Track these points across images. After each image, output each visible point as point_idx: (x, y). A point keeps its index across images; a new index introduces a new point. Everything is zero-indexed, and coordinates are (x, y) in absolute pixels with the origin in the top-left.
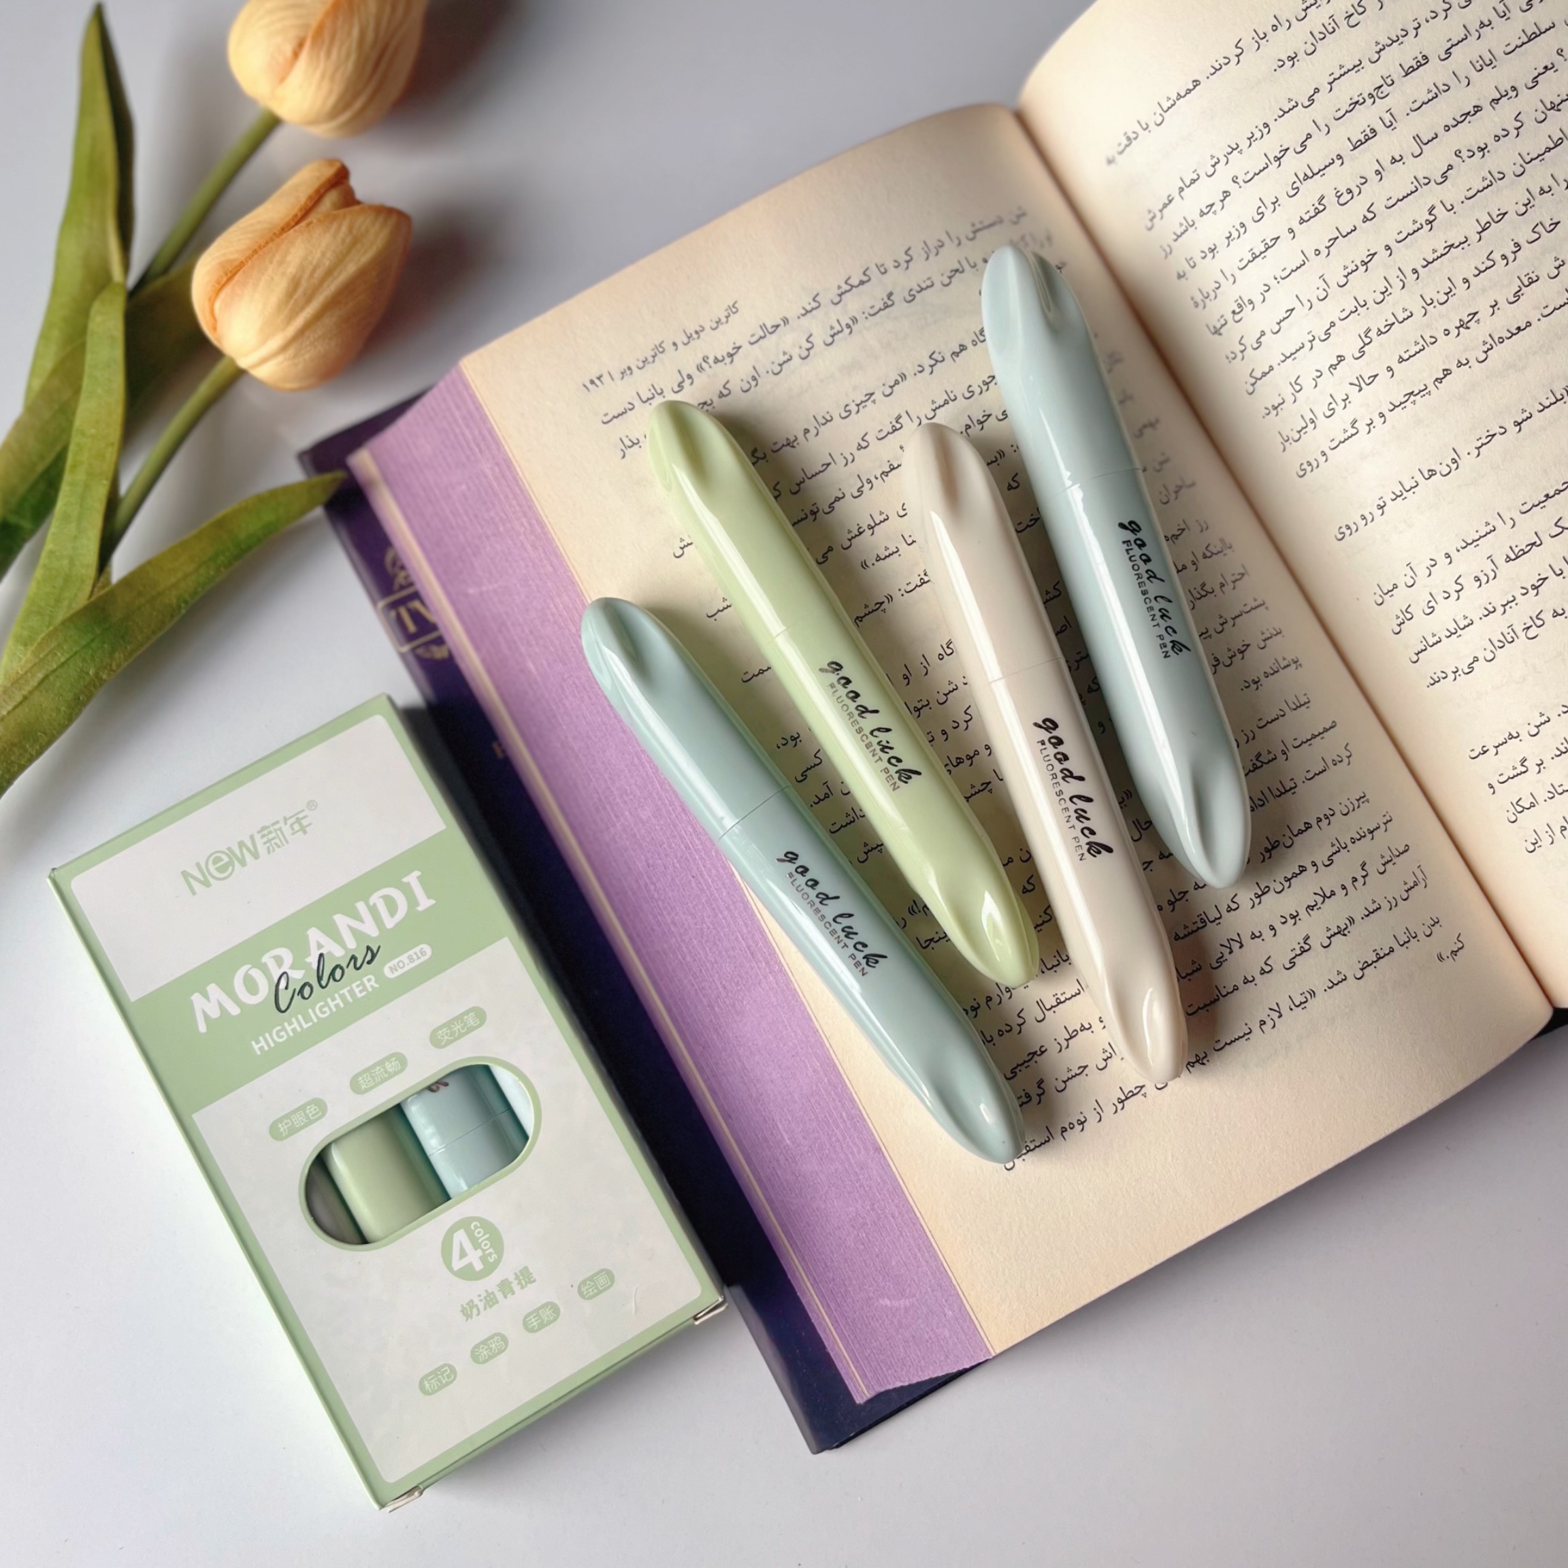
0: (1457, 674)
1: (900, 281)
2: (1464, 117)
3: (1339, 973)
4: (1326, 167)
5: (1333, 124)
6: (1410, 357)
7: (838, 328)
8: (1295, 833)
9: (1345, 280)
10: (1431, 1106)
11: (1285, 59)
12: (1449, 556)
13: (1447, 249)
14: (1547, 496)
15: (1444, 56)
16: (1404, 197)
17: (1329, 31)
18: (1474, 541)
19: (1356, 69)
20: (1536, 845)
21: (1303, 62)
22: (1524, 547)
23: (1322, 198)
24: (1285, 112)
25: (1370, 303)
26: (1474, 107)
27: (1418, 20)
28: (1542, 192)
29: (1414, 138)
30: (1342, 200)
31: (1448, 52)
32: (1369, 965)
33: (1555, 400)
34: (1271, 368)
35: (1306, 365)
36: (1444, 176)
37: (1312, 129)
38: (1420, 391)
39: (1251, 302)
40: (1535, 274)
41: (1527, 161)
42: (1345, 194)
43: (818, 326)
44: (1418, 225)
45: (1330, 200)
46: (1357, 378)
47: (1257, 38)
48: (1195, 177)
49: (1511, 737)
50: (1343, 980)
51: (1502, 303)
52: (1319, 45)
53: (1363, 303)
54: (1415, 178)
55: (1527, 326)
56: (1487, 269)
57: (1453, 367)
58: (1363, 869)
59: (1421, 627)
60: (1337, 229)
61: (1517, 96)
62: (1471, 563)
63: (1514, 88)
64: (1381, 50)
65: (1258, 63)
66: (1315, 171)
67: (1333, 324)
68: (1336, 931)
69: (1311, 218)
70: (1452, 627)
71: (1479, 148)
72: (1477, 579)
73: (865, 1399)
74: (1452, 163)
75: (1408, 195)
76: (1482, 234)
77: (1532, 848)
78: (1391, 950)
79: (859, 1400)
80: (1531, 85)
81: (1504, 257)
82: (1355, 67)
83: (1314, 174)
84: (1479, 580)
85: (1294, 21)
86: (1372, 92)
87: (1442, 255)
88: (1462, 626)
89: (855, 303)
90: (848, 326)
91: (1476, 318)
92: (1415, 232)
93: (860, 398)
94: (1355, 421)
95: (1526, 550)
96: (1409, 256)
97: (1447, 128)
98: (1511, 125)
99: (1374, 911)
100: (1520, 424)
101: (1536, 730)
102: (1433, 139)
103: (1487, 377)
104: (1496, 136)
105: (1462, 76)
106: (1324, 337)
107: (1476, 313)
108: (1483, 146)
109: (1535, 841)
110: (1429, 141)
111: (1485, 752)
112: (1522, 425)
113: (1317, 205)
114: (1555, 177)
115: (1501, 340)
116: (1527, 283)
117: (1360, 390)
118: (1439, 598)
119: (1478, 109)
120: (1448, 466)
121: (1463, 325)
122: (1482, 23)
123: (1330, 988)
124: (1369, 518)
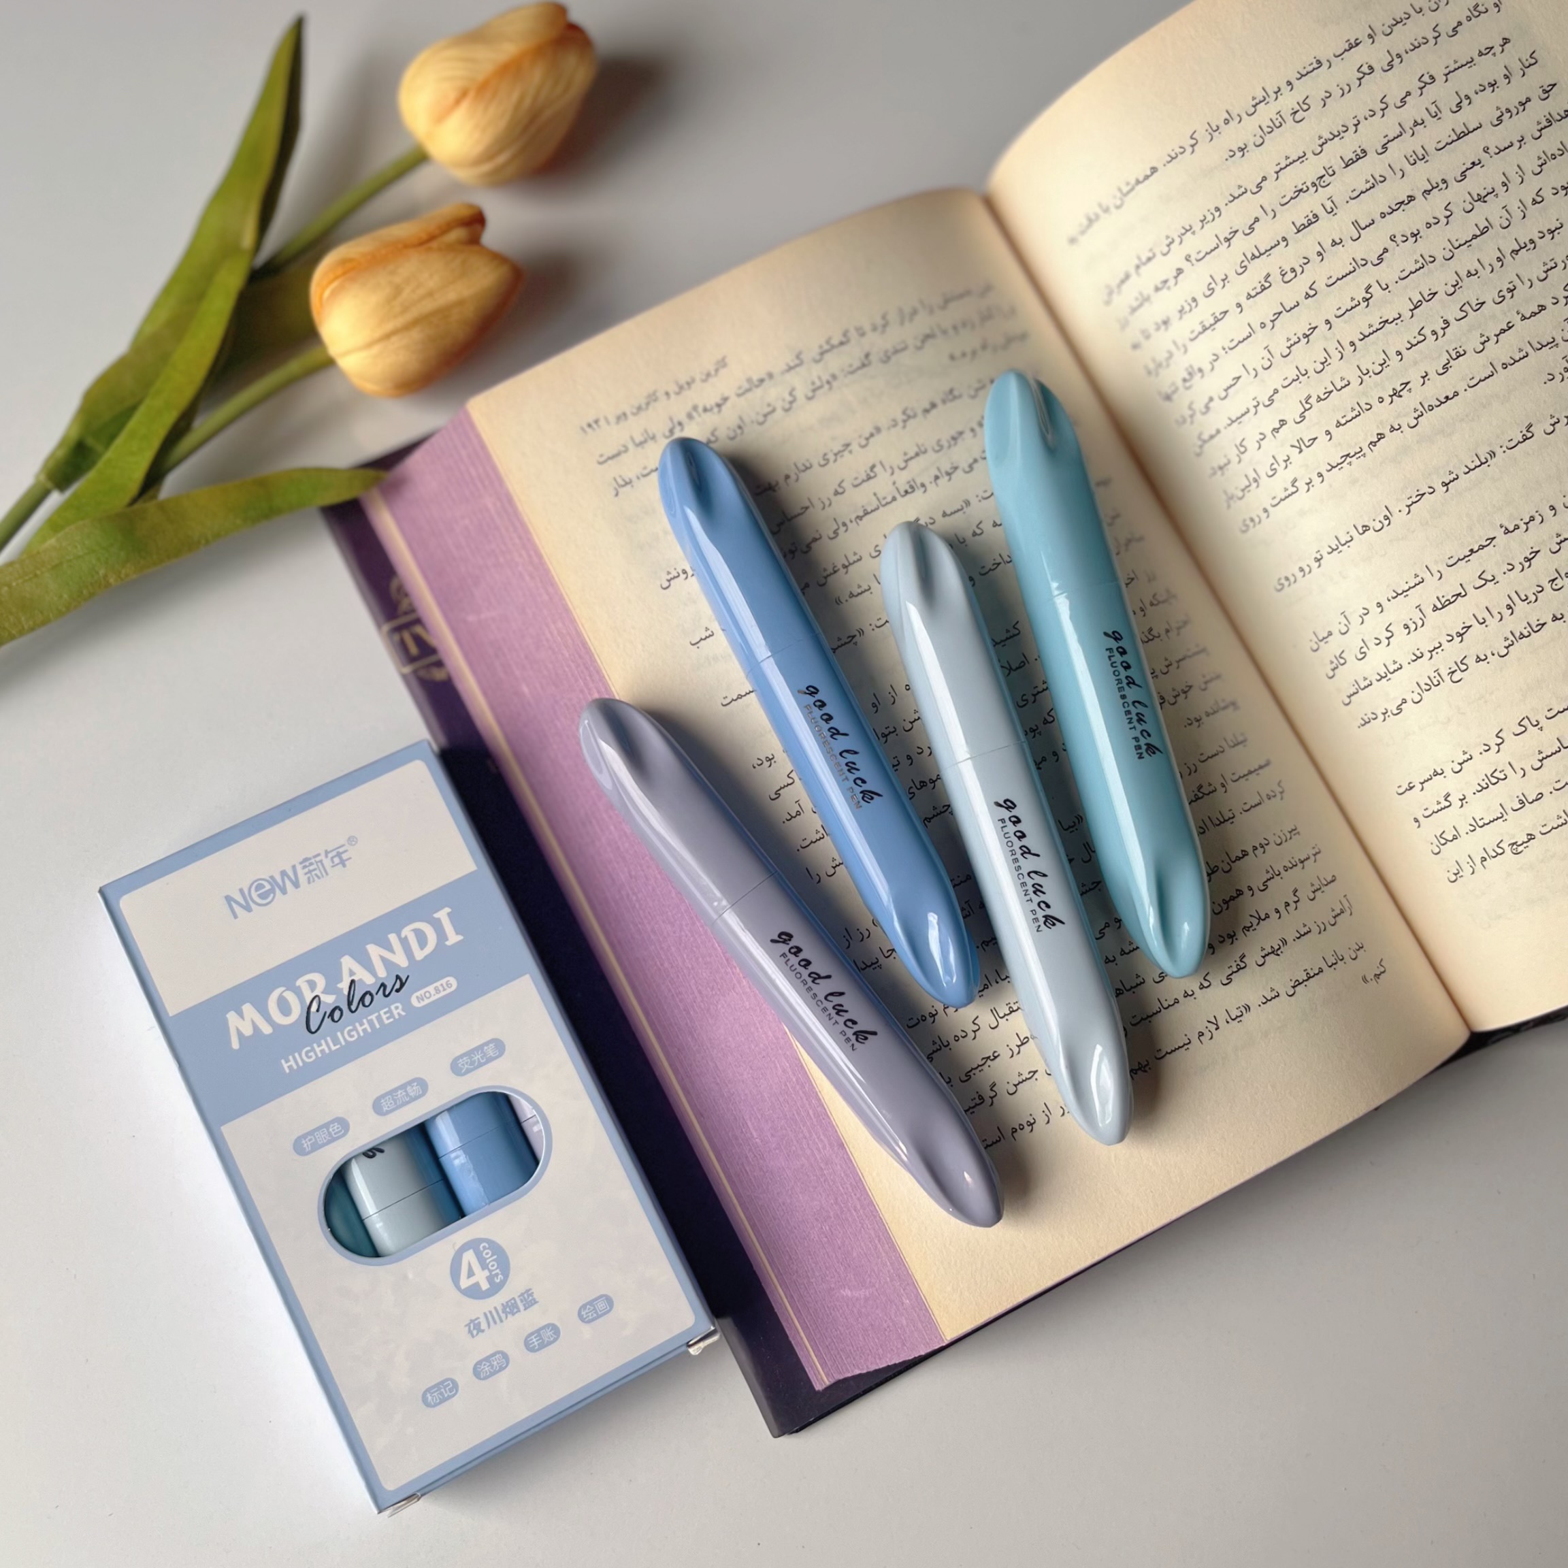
0: (1387, 715)
1: (878, 343)
2: (1398, 205)
3: (1272, 990)
4: (1272, 248)
5: (1279, 209)
6: (1347, 422)
7: (818, 383)
8: (1234, 859)
9: (1288, 351)
10: (1356, 1116)
11: (1235, 149)
12: (1381, 606)
13: (1382, 324)
14: (1472, 551)
15: (1380, 151)
16: (1343, 277)
17: (1276, 126)
18: (1404, 592)
19: (1301, 160)
20: (1458, 876)
21: (1253, 153)
22: (1449, 597)
23: (1268, 275)
24: (1235, 198)
25: (1311, 373)
26: (1408, 197)
27: (1358, 118)
28: (1469, 274)
29: (1353, 223)
30: (1287, 278)
31: (1385, 147)
32: (1300, 984)
33: (1479, 463)
34: (1218, 432)
35: (1250, 430)
36: (1380, 259)
37: (1260, 213)
38: (1356, 453)
39: (1200, 370)
40: (1463, 348)
41: (1456, 246)
42: (1289, 272)
43: (799, 382)
44: (1356, 302)
45: (1276, 277)
46: (1298, 441)
47: (1210, 130)
48: (1150, 255)
49: (1436, 774)
50: (1276, 996)
51: (1432, 375)
52: (1267, 138)
53: (1304, 372)
54: (1353, 259)
55: (1454, 396)
56: (1418, 343)
57: (1386, 431)
58: (1295, 895)
59: (1354, 671)
60: (1281, 304)
61: (1446, 188)
62: (1401, 611)
63: (1444, 181)
64: (1323, 144)
65: (1210, 153)
66: (1262, 251)
67: (1276, 391)
68: (1270, 951)
69: (1257, 294)
70: (1382, 671)
71: (1412, 233)
72: (1406, 627)
73: (824, 1386)
74: (1387, 247)
75: (1347, 275)
76: (1414, 311)
77: (1453, 878)
78: (1321, 971)
79: (819, 1387)
80: (1460, 178)
81: (1434, 333)
82: (1299, 158)
83: (1261, 254)
84: (1408, 627)
85: (1244, 116)
86: (1315, 181)
87: (1377, 330)
88: (1391, 671)
89: (835, 362)
90: (828, 382)
91: (1408, 388)
92: (1352, 308)
93: (837, 447)
94: (1295, 480)
95: (1452, 600)
96: (1348, 330)
97: (1383, 215)
98: (1441, 214)
99: (1305, 934)
100: (1447, 485)
101: (1459, 768)
102: (1370, 224)
103: (1418, 442)
104: (1427, 223)
105: (1397, 168)
106: (1267, 403)
107: (1407, 384)
108: (1416, 232)
109: (1456, 872)
110: (1367, 226)
111: (1411, 788)
112: (1449, 486)
113: (1263, 283)
114: (1481, 261)
115: (1431, 408)
116: (1455, 357)
117: (1301, 451)
118: (1371, 644)
119: (1411, 198)
120: (1380, 522)
121: (1396, 394)
122: (1415, 122)
123: (1264, 1003)
124: (1307, 570)
